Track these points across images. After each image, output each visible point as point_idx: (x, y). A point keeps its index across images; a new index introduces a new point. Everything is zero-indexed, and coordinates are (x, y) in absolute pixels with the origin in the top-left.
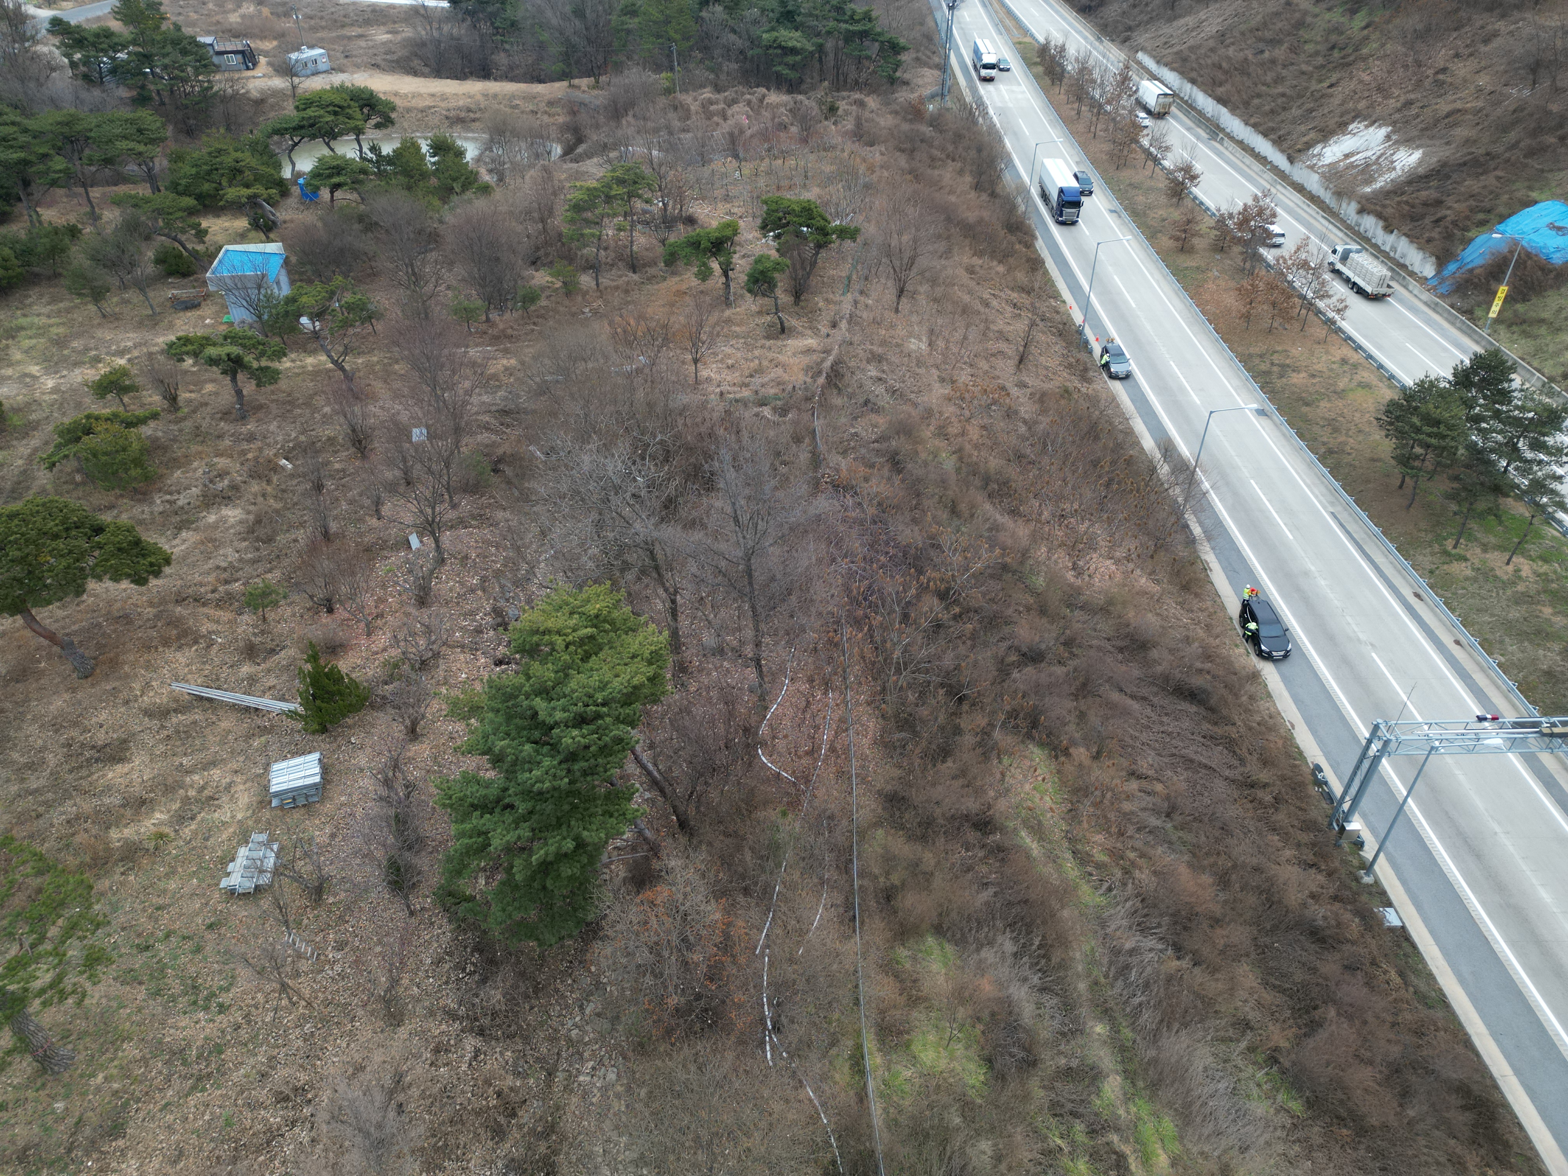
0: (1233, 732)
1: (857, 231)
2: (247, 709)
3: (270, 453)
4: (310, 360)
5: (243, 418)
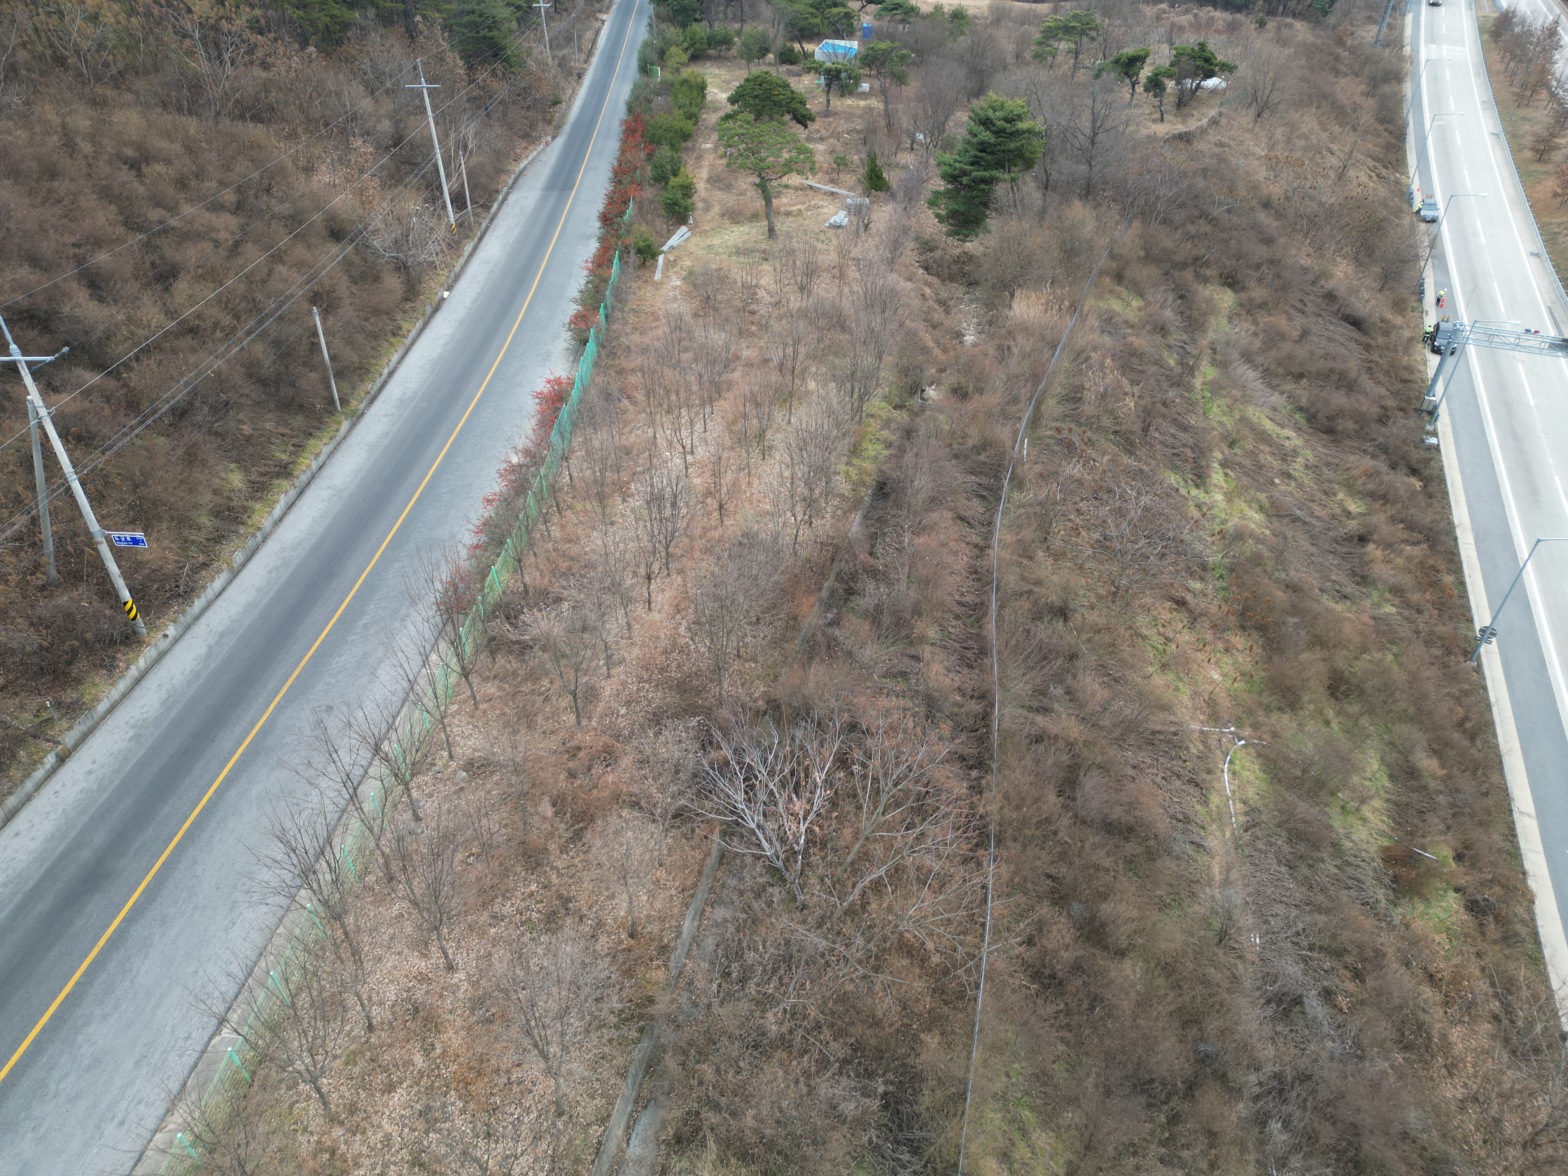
0: (1373, 342)
1: (1235, 67)
2: (832, 193)
3: (839, 130)
4: (862, 103)
5: (827, 116)
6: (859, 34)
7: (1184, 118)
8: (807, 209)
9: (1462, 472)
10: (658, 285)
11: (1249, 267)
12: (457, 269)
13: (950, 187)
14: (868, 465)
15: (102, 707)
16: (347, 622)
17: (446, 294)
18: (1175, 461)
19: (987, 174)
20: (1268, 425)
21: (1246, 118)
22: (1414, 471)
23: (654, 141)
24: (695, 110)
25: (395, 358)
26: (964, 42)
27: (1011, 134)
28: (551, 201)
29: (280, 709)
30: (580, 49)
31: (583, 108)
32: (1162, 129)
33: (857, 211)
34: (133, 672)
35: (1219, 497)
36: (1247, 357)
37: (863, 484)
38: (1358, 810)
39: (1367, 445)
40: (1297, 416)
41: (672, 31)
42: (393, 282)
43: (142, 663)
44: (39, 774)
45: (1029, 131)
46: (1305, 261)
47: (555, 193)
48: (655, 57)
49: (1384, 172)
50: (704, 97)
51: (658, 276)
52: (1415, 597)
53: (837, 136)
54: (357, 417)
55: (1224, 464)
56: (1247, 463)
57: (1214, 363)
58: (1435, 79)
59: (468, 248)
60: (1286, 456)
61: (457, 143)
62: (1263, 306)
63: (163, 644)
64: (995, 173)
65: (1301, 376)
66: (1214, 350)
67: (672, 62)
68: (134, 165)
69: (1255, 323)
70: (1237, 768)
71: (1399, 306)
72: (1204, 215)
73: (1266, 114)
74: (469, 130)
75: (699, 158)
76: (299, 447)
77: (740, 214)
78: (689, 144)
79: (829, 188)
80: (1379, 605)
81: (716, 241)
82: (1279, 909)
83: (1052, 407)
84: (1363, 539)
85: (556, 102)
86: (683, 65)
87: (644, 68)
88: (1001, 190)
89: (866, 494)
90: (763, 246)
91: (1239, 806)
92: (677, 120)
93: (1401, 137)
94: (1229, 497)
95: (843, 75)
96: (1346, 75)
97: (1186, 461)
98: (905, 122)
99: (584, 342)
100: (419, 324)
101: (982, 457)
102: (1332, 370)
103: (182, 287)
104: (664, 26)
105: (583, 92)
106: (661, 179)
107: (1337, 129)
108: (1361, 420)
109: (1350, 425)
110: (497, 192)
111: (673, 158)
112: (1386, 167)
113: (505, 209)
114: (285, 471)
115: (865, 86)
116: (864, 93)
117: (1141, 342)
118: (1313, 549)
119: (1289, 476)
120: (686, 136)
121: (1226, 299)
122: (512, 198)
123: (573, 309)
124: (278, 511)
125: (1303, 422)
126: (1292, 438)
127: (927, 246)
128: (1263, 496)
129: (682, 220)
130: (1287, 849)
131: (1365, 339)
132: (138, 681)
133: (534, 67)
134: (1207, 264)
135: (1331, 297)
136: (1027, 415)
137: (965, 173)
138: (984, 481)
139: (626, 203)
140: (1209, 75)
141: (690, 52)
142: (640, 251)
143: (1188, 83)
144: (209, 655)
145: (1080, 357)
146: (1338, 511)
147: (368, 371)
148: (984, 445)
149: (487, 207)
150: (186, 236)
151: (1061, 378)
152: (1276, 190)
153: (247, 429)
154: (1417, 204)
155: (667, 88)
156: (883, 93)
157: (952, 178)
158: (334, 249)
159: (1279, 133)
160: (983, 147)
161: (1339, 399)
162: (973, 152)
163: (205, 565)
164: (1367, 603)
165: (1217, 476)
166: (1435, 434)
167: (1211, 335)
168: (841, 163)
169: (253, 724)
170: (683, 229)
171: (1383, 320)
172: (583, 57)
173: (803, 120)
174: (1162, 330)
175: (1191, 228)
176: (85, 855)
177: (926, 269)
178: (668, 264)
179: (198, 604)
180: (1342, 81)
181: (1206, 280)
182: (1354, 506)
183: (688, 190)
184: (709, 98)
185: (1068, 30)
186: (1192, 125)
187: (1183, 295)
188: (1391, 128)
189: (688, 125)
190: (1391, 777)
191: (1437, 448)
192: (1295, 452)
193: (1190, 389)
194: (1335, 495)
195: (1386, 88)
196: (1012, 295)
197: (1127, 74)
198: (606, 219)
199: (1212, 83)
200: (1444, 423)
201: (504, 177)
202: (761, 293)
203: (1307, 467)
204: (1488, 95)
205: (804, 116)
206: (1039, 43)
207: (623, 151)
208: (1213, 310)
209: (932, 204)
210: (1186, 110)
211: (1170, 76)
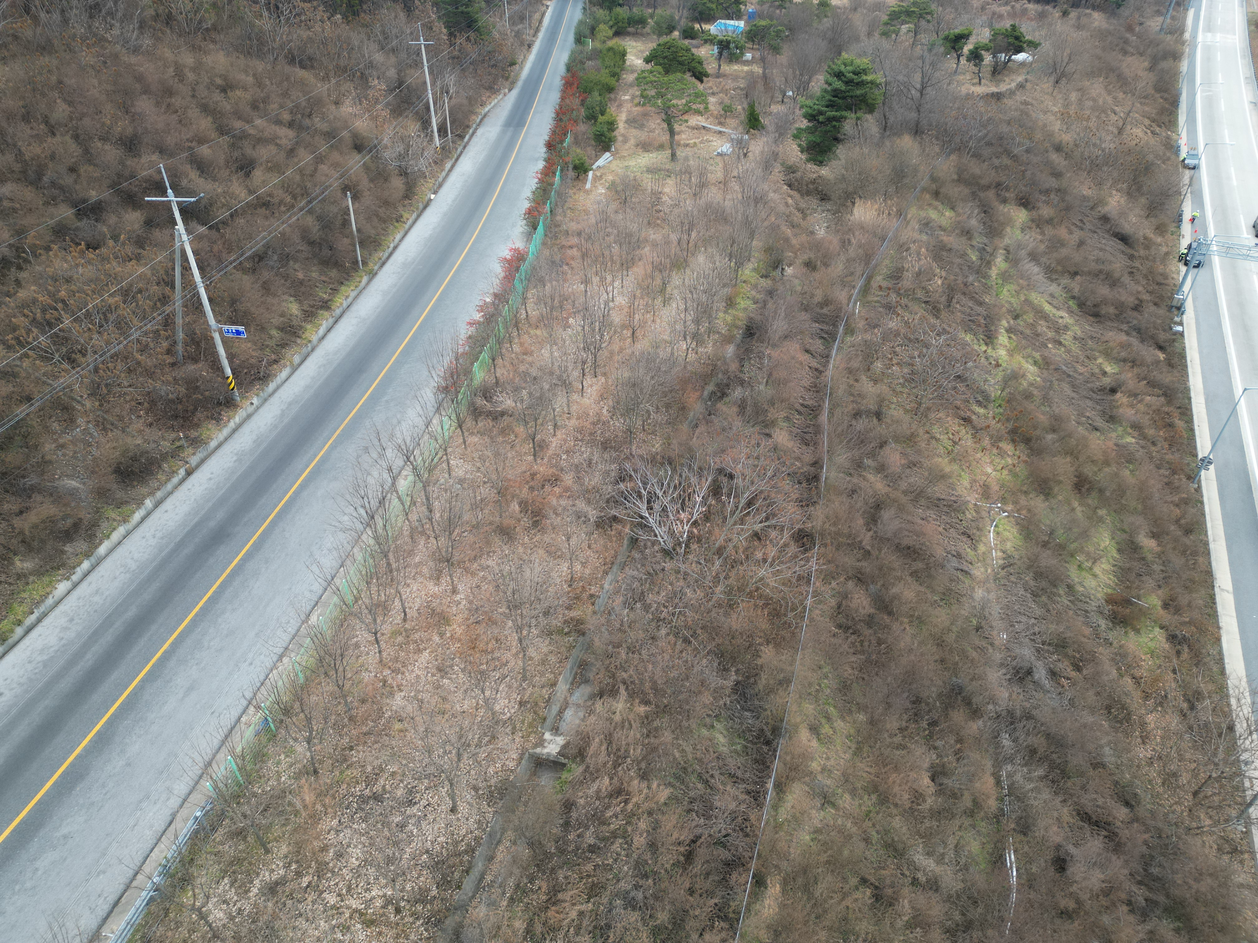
0: (1136, 254)
1: (1039, 44)
2: (720, 132)
3: (727, 87)
4: (746, 68)
5: (718, 77)
6: (745, 17)
7: (998, 83)
8: (701, 143)
9: (1201, 352)
10: (588, 192)
11: (1041, 192)
12: (440, 179)
13: (811, 125)
14: (741, 315)
15: (213, 444)
16: (374, 399)
17: (433, 196)
18: (969, 325)
19: (838, 114)
20: (1047, 308)
21: (1047, 85)
22: (1161, 348)
23: (587, 91)
24: (617, 70)
25: (398, 237)
26: (827, 23)
27: (857, 84)
28: (509, 134)
29: (333, 447)
30: (530, 27)
31: (532, 70)
32: (979, 90)
33: (740, 144)
34: (232, 424)
35: (1002, 352)
36: (1034, 257)
37: (737, 327)
38: (1091, 569)
39: (1125, 327)
40: (1071, 303)
41: (601, 13)
42: (398, 183)
43: (237, 419)
44: (175, 480)
45: (872, 82)
46: (1086, 192)
47: (511, 129)
48: (587, 32)
49: (1158, 130)
50: (624, 61)
51: (588, 186)
52: (1151, 432)
53: (726, 92)
54: (373, 275)
55: (1009, 330)
56: (1028, 332)
57: (1006, 260)
58: (1208, 59)
59: (448, 166)
60: (1060, 330)
61: (442, 88)
62: (1050, 221)
63: (250, 409)
64: (844, 113)
65: (1076, 273)
66: (1008, 252)
67: (600, 36)
68: (224, 90)
69: (1043, 233)
70: (1001, 529)
71: (1160, 229)
72: (1008, 152)
73: (1064, 81)
74: (451, 79)
75: (620, 106)
76: (335, 291)
77: (650, 144)
78: (612, 96)
79: (718, 128)
80: (1122, 437)
81: (632, 163)
82: (1024, 619)
83: (878, 280)
84: (1113, 391)
85: (513, 64)
86: (610, 38)
87: (579, 39)
88: (848, 127)
89: (738, 334)
90: (667, 167)
91: (1000, 554)
92: (604, 77)
93: (1175, 103)
94: (1011, 353)
95: (732, 45)
96: (1133, 54)
97: (979, 326)
98: (778, 81)
99: (535, 228)
100: (414, 215)
101: (825, 311)
102: (1101, 271)
103: (258, 174)
104: (595, 9)
105: (532, 57)
106: (592, 117)
107: (1121, 95)
108: (1120, 307)
109: (1112, 310)
110: (468, 127)
111: (601, 102)
112: (1160, 126)
113: (475, 139)
114: (326, 305)
115: (748, 56)
116: (747, 61)
117: (951, 240)
118: (1074, 395)
119: (1060, 343)
120: (610, 89)
121: (1021, 216)
122: (480, 132)
123: (527, 205)
124: (321, 332)
125: (1075, 307)
126: (1065, 318)
127: (790, 170)
128: (1037, 355)
129: (607, 148)
130: (1032, 583)
131: (1130, 251)
132: (234, 431)
133: (497, 36)
134: (1007, 189)
135: (1105, 219)
136: (860, 284)
137: (821, 113)
138: (825, 327)
139: (565, 134)
140: (1019, 50)
141: (614, 29)
142: (575, 168)
143: (1002, 57)
144: (282, 415)
145: (903, 247)
146: (1097, 371)
147: (380, 245)
148: (826, 302)
149: (461, 137)
150: (260, 141)
151: (887, 262)
152: (1067, 138)
153: (300, 275)
154: (1183, 155)
155: (596, 54)
156: (763, 60)
157: (812, 117)
158: (358, 157)
159: (1074, 96)
160: (836, 93)
161: (1104, 291)
162: (828, 97)
163: (276, 361)
164: (1114, 435)
165: (1003, 339)
166: (1181, 324)
167: (1007, 241)
168: (727, 110)
169: (315, 456)
170: (607, 154)
171: (1145, 238)
172: (532, 32)
173: (700, 76)
174: (967, 233)
175: (996, 162)
176: (212, 524)
177: (790, 186)
178: (596, 179)
179: (272, 386)
180: (1129, 59)
181: (1005, 201)
182: (1109, 369)
183: (612, 125)
184: (628, 63)
185: (909, 13)
186: (1003, 88)
187: (986, 210)
188: (1166, 95)
189: (612, 81)
190: (1119, 551)
191: (1182, 334)
192: (1066, 328)
193: (986, 276)
194: (1095, 359)
195: (1164, 65)
196: (853, 203)
197: (953, 48)
198: (550, 146)
199: (1021, 57)
200: (1189, 317)
201: (474, 117)
202: (665, 198)
203: (1075, 338)
204: (1251, 72)
205: (700, 73)
206: (886, 24)
207: (563, 99)
208: (1009, 221)
209: (795, 137)
210: (999, 77)
211: (987, 50)
